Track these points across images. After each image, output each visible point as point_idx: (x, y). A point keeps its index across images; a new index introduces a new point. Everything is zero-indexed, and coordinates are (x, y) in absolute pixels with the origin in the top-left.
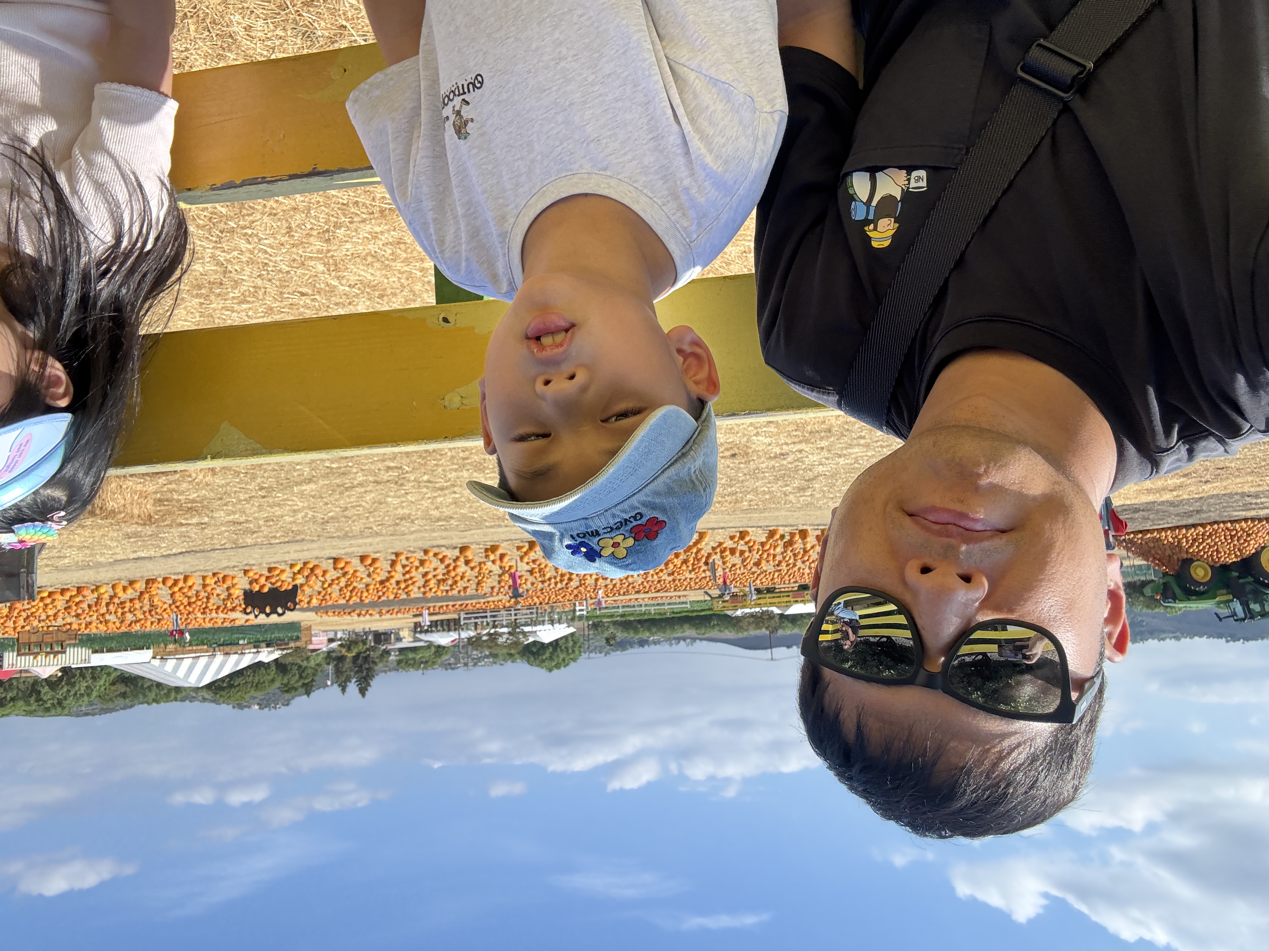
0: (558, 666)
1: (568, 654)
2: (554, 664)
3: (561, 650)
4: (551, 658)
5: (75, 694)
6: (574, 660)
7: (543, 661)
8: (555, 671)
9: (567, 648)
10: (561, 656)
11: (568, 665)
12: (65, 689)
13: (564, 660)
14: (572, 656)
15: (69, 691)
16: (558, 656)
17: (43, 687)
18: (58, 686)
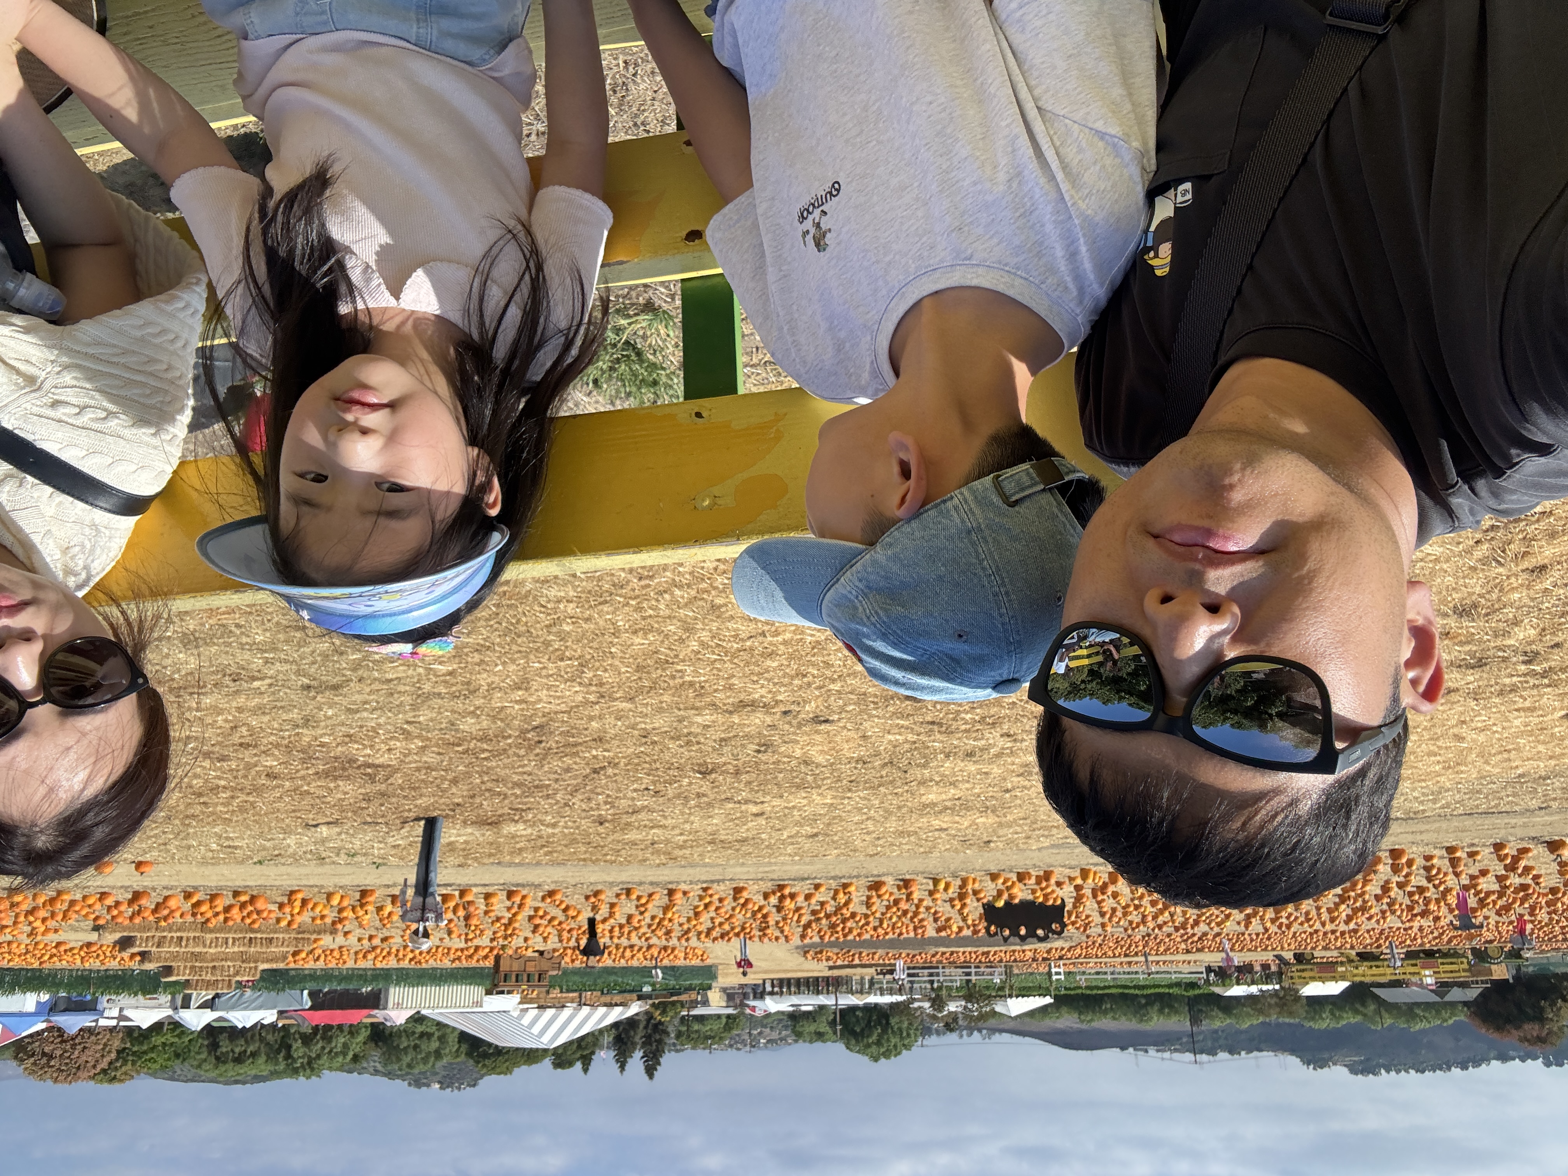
0: (887, 1055)
1: (902, 1038)
2: (882, 1050)
3: (893, 1032)
4: (878, 1043)
5: (331, 1051)
6: (908, 1047)
7: (868, 1046)
8: (883, 1060)
9: (900, 1030)
10: (893, 1041)
11: (899, 1053)
12: (320, 1045)
13: (895, 1046)
14: (906, 1042)
15: (323, 1048)
16: (888, 1040)
17: (296, 1040)
18: (312, 1040)
